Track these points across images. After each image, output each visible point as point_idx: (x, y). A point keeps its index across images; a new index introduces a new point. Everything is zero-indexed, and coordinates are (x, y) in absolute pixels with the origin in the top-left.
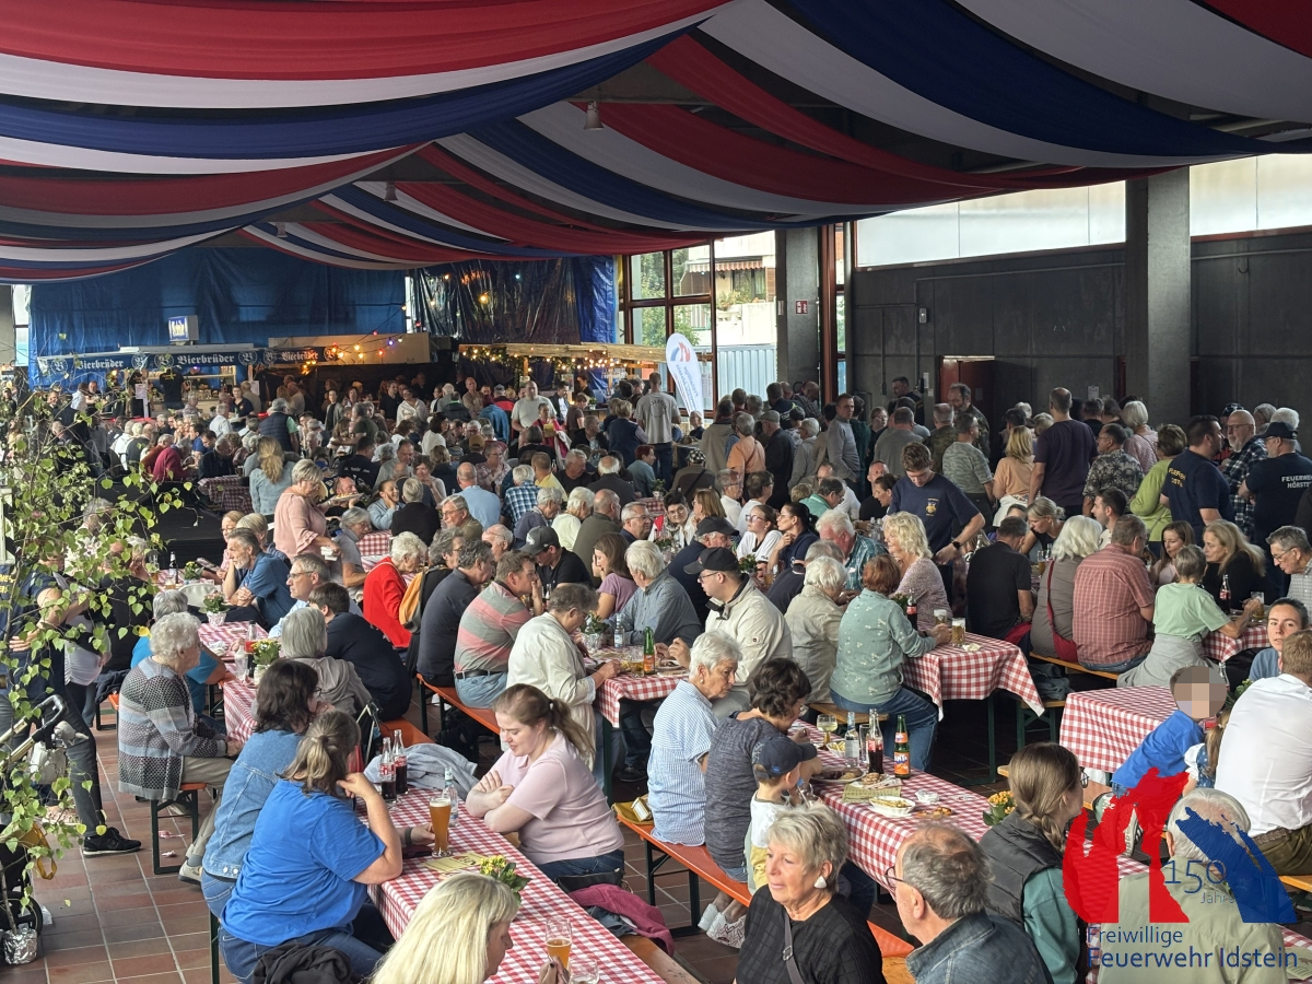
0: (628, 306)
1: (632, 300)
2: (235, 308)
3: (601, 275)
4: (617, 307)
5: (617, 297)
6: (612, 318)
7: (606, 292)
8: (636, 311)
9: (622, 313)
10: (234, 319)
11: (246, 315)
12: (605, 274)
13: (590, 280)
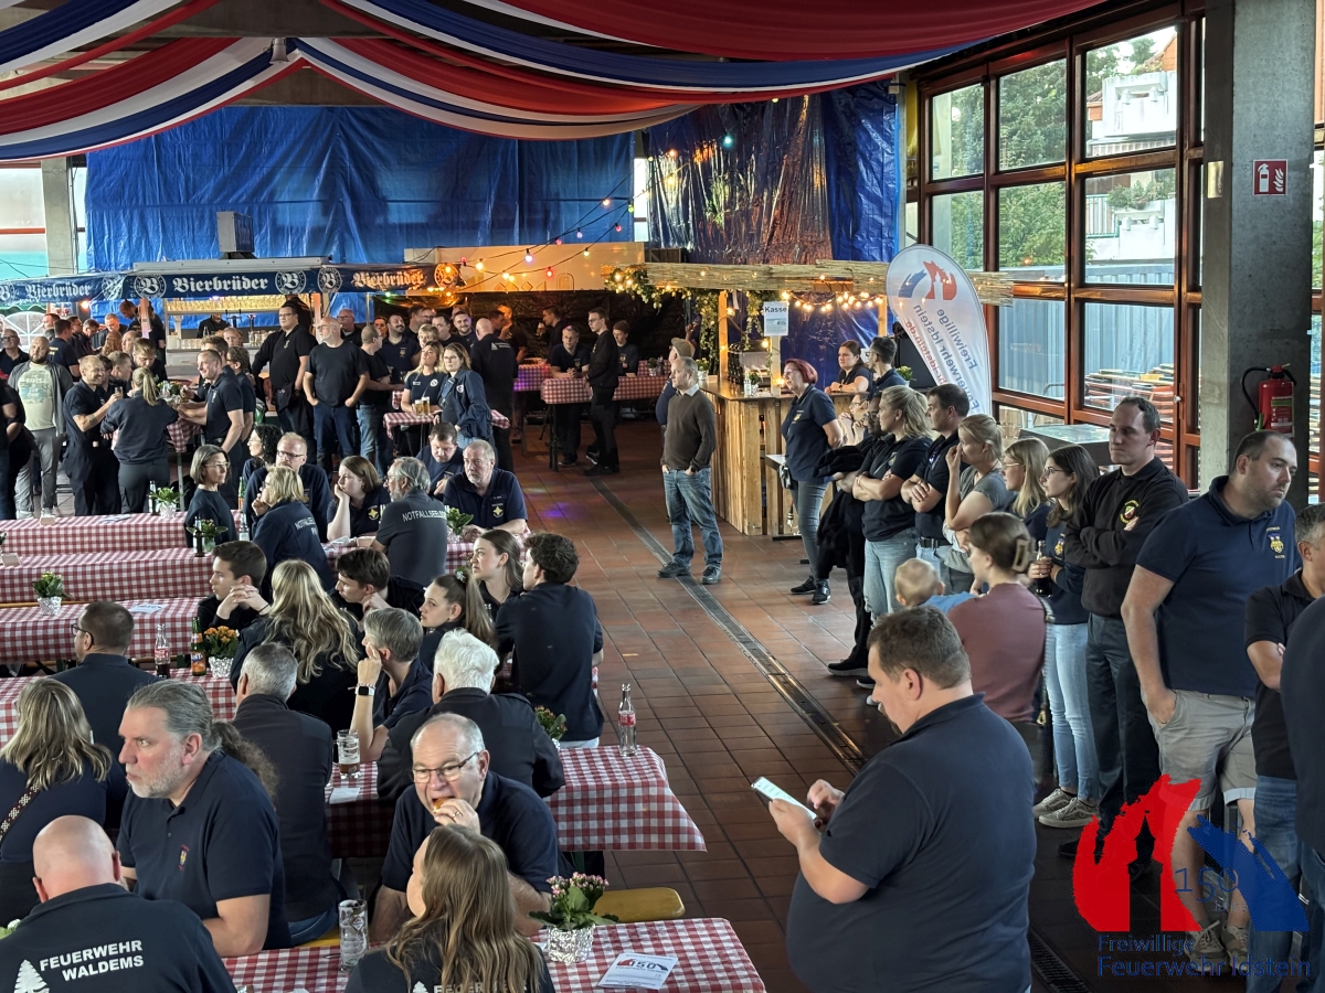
0: (924, 190)
1: (931, 181)
2: (382, 203)
3: (874, 135)
4: (903, 195)
5: (904, 176)
6: (893, 216)
7: (882, 165)
8: (939, 201)
9: (912, 208)
10: (380, 220)
11: (398, 214)
12: (881, 132)
13: (853, 144)
